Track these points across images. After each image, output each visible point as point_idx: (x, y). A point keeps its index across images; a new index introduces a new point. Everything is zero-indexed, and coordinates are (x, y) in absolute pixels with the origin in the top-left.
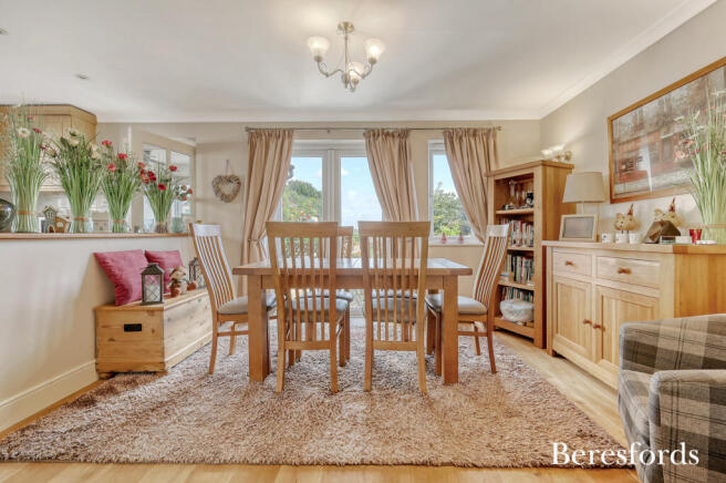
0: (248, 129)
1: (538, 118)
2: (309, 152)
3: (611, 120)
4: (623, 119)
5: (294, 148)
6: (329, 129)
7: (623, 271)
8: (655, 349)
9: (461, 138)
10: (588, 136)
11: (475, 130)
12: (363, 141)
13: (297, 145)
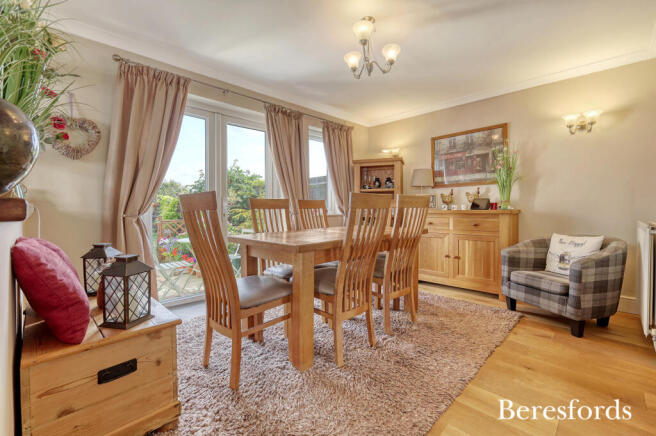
0: (117, 59)
1: (368, 125)
2: (198, 111)
3: (434, 140)
4: (443, 141)
5: (187, 103)
6: (225, 91)
7: (476, 225)
8: (519, 258)
9: (333, 131)
10: (414, 146)
11: (342, 126)
12: (263, 115)
13: (192, 101)
